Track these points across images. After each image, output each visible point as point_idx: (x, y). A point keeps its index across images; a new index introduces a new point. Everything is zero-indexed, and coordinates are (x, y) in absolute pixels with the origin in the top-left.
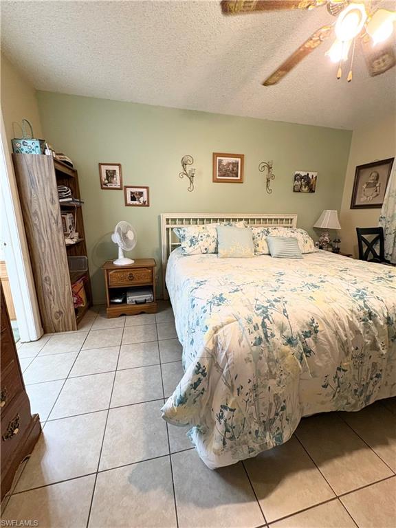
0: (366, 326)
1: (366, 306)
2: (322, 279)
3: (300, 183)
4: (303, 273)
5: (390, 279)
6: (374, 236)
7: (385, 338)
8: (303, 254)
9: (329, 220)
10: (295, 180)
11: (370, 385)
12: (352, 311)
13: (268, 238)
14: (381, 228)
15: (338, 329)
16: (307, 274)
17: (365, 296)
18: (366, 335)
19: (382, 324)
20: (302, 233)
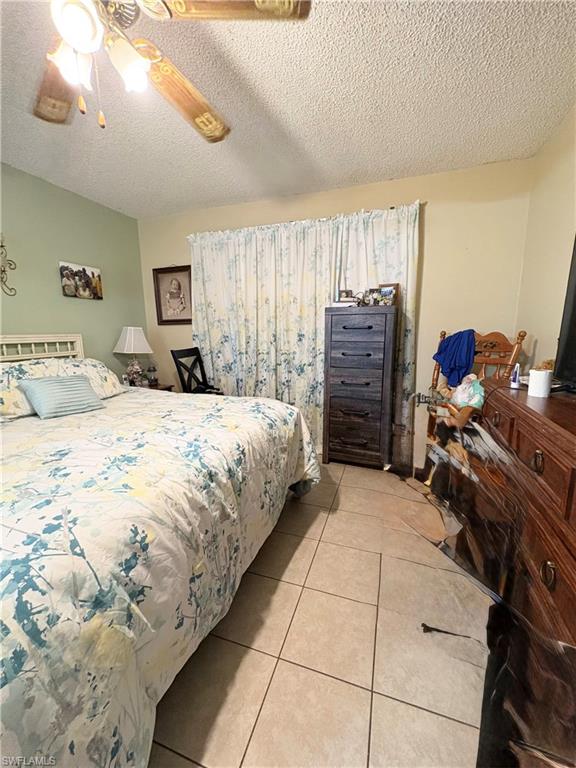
0: (210, 494)
1: (203, 466)
2: (139, 441)
3: (73, 282)
4: (106, 439)
5: (218, 414)
6: (192, 359)
7: (232, 498)
8: (104, 399)
9: (134, 341)
10: (62, 276)
11: (232, 567)
12: (189, 481)
13: (24, 383)
14: (197, 348)
15: (177, 520)
16: (114, 439)
17: (199, 450)
18: (212, 507)
19: (225, 481)
20: (95, 366)
